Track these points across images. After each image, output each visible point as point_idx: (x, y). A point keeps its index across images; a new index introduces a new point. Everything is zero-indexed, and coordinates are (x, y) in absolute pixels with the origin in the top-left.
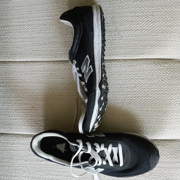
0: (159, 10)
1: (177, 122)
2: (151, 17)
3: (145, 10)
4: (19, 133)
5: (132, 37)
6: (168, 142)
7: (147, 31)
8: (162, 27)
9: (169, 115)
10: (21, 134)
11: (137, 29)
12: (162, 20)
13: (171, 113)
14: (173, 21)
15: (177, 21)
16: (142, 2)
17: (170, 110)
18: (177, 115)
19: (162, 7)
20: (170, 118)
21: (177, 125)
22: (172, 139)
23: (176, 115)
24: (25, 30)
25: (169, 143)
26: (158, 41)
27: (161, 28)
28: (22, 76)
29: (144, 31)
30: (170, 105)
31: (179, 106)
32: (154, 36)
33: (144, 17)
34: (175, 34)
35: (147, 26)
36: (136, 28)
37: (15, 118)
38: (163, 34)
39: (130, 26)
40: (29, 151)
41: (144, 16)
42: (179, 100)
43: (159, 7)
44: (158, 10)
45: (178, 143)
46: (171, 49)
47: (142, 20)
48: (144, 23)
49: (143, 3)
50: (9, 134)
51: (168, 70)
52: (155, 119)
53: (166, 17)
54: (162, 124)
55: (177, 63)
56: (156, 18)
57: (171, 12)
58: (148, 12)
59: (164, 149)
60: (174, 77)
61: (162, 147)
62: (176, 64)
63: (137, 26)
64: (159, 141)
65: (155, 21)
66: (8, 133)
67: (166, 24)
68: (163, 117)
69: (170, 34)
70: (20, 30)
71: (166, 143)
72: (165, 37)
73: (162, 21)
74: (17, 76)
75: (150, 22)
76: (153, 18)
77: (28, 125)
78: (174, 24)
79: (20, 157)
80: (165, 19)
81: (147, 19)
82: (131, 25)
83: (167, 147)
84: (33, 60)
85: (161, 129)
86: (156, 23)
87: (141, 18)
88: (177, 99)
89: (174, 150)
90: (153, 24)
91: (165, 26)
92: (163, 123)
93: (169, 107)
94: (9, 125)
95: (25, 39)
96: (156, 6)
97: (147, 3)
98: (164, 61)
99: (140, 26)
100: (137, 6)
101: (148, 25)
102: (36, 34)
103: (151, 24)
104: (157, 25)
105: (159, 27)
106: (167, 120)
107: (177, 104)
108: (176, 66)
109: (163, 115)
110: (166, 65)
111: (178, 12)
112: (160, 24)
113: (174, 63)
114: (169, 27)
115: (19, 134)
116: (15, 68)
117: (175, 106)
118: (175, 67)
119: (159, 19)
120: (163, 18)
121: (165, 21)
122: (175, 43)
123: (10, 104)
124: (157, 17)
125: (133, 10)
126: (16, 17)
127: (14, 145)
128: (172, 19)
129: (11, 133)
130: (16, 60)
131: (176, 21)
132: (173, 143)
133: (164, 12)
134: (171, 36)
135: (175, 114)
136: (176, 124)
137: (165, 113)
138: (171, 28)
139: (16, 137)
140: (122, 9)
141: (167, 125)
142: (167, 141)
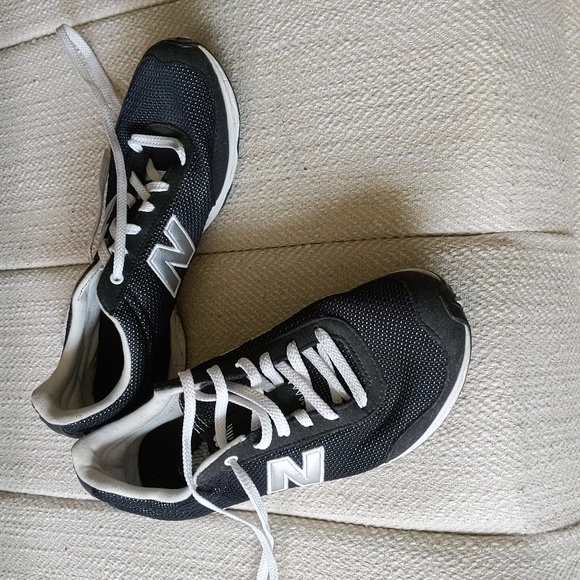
0: (412, 64)
1: (494, 467)
2: (388, 91)
3: (371, 70)
4: (42, 493)
5: (336, 166)
6: (470, 544)
7: (378, 141)
8: (424, 121)
9: (463, 439)
10: (49, 497)
11: (348, 136)
12: (425, 97)
13: (470, 432)
14: (460, 98)
15: (475, 93)
16: (360, 44)
17: (465, 422)
18: (492, 439)
19: (423, 51)
20: (467, 449)
21: (495, 478)
22: (489, 532)
23: (488, 442)
24: (52, 170)
25: (475, 548)
26: (415, 174)
27: (421, 126)
28: (48, 312)
29: (368, 142)
30: (463, 402)
31: (497, 407)
32: (400, 155)
33: (367, 95)
34: (471, 141)
35: (377, 123)
36: (346, 134)
37: (33, 443)
38: (430, 147)
39: (328, 130)
40: (66, 553)
41: (366, 89)
42: (496, 385)
43: (413, 53)
44: (409, 64)
45: (513, 549)
46: (461, 196)
47: (361, 104)
48: (367, 114)
49: (363, 48)
50: (19, 495)
51: (453, 275)
52: (417, 455)
53: (438, 85)
54: (443, 473)
55: (491, 246)
56: (405, 93)
57: (451, 68)
58: (379, 73)
59: (453, 570)
60: (474, 297)
61: (448, 561)
62: (485, 249)
63: (348, 127)
64: (438, 535)
65: (401, 104)
66: (17, 490)
67: (439, 108)
68: (443, 449)
69: (454, 145)
70: (41, 173)
71: (464, 544)
72: (437, 158)
73: (424, 102)
74: (36, 313)
75: (388, 110)
76: (395, 94)
77: (64, 469)
78: (464, 105)
79: (45, 570)
80: (433, 93)
81: (376, 98)
82: (330, 126)
83: (464, 560)
84: (75, 262)
85: (440, 494)
86: (405, 112)
87: (357, 98)
88: (489, 381)
89: (491, 572)
90: (395, 114)
91: (435, 119)
92: (445, 468)
93: (461, 409)
94: (17, 467)
95: (53, 199)
96: (404, 51)
97: (375, 46)
98: (440, 241)
99: (357, 125)
100: (345, 60)
101: (381, 119)
102: (80, 180)
103: (390, 117)
104: (409, 118)
105: (413, 124)
106: (456, 459)
107: (488, 400)
108: (483, 259)
109: (442, 438)
110: (447, 257)
111: (477, 63)
112: (417, 111)
113: (476, 249)
114: (449, 120)
115: (44, 496)
116: (31, 287)
117: (481, 405)
118: (482, 263)
119: (413, 96)
120: (428, 89)
121: (435, 100)
122: (473, 174)
123: (22, 401)
124: (409, 89)
125: (333, 74)
126: (32, 135)
127: (29, 531)
128: (457, 90)
129: (23, 491)
130: (34, 265)
131: (471, 97)
132: (489, 545)
133: (430, 69)
134: (457, 152)
135: (485, 434)
136: (491, 474)
137: (448, 433)
138: (455, 123)
139: (35, 504)
140: (303, 75)
141: (460, 479)
142: (466, 539)
